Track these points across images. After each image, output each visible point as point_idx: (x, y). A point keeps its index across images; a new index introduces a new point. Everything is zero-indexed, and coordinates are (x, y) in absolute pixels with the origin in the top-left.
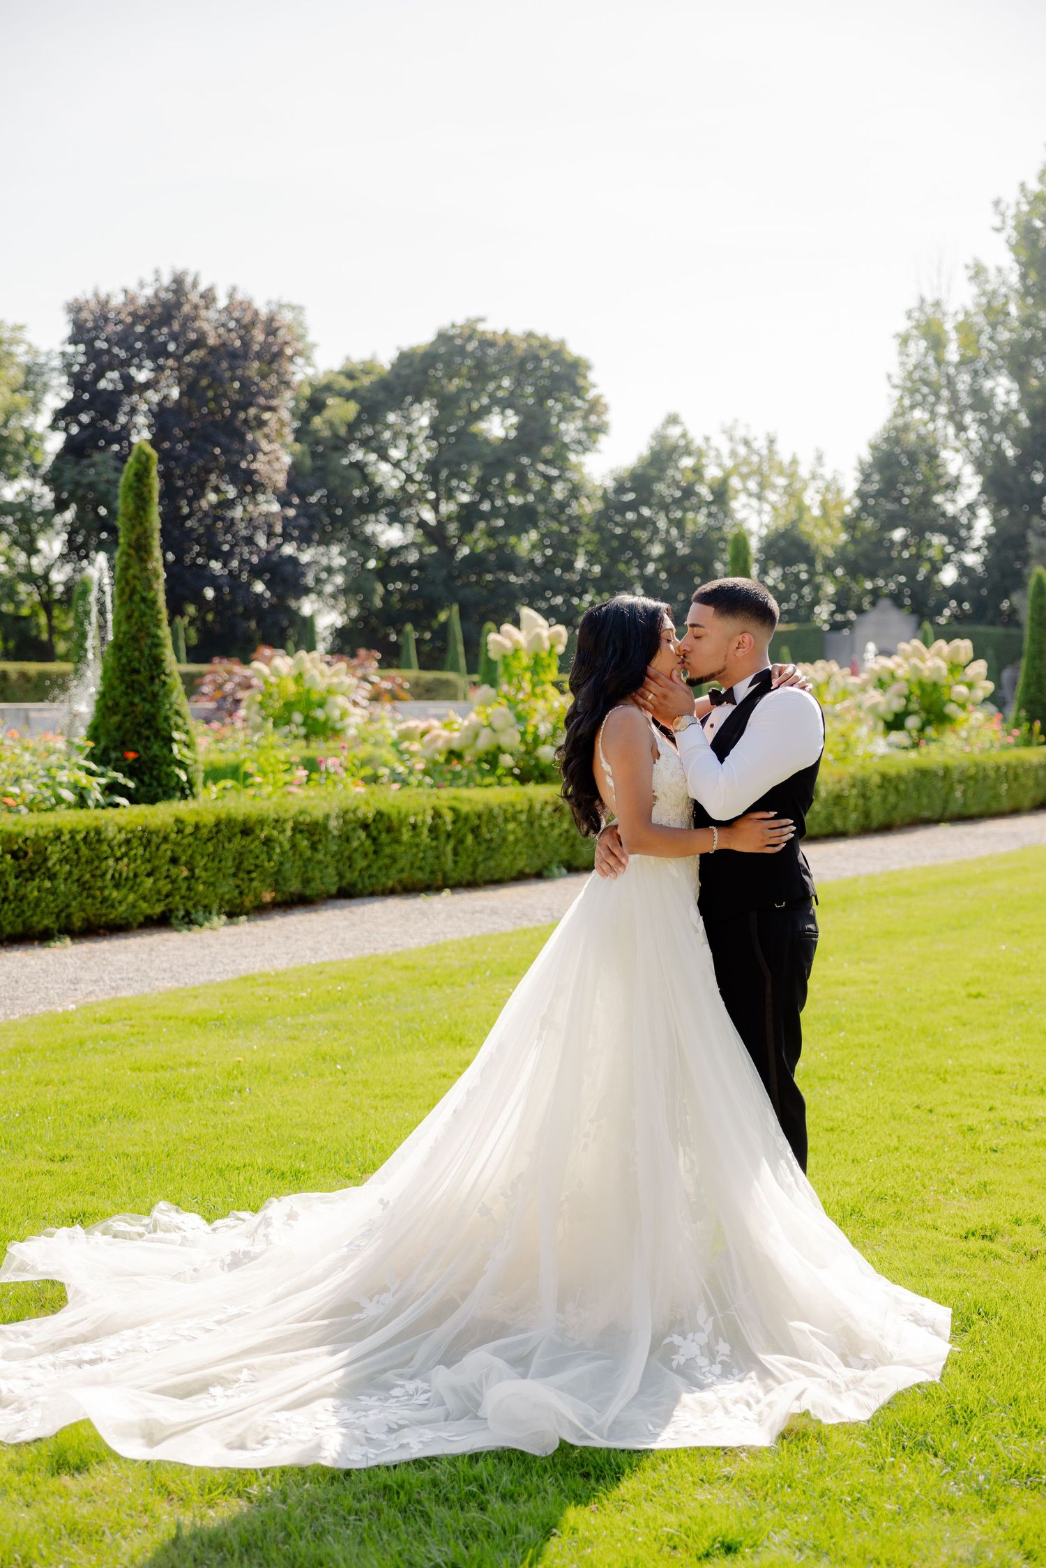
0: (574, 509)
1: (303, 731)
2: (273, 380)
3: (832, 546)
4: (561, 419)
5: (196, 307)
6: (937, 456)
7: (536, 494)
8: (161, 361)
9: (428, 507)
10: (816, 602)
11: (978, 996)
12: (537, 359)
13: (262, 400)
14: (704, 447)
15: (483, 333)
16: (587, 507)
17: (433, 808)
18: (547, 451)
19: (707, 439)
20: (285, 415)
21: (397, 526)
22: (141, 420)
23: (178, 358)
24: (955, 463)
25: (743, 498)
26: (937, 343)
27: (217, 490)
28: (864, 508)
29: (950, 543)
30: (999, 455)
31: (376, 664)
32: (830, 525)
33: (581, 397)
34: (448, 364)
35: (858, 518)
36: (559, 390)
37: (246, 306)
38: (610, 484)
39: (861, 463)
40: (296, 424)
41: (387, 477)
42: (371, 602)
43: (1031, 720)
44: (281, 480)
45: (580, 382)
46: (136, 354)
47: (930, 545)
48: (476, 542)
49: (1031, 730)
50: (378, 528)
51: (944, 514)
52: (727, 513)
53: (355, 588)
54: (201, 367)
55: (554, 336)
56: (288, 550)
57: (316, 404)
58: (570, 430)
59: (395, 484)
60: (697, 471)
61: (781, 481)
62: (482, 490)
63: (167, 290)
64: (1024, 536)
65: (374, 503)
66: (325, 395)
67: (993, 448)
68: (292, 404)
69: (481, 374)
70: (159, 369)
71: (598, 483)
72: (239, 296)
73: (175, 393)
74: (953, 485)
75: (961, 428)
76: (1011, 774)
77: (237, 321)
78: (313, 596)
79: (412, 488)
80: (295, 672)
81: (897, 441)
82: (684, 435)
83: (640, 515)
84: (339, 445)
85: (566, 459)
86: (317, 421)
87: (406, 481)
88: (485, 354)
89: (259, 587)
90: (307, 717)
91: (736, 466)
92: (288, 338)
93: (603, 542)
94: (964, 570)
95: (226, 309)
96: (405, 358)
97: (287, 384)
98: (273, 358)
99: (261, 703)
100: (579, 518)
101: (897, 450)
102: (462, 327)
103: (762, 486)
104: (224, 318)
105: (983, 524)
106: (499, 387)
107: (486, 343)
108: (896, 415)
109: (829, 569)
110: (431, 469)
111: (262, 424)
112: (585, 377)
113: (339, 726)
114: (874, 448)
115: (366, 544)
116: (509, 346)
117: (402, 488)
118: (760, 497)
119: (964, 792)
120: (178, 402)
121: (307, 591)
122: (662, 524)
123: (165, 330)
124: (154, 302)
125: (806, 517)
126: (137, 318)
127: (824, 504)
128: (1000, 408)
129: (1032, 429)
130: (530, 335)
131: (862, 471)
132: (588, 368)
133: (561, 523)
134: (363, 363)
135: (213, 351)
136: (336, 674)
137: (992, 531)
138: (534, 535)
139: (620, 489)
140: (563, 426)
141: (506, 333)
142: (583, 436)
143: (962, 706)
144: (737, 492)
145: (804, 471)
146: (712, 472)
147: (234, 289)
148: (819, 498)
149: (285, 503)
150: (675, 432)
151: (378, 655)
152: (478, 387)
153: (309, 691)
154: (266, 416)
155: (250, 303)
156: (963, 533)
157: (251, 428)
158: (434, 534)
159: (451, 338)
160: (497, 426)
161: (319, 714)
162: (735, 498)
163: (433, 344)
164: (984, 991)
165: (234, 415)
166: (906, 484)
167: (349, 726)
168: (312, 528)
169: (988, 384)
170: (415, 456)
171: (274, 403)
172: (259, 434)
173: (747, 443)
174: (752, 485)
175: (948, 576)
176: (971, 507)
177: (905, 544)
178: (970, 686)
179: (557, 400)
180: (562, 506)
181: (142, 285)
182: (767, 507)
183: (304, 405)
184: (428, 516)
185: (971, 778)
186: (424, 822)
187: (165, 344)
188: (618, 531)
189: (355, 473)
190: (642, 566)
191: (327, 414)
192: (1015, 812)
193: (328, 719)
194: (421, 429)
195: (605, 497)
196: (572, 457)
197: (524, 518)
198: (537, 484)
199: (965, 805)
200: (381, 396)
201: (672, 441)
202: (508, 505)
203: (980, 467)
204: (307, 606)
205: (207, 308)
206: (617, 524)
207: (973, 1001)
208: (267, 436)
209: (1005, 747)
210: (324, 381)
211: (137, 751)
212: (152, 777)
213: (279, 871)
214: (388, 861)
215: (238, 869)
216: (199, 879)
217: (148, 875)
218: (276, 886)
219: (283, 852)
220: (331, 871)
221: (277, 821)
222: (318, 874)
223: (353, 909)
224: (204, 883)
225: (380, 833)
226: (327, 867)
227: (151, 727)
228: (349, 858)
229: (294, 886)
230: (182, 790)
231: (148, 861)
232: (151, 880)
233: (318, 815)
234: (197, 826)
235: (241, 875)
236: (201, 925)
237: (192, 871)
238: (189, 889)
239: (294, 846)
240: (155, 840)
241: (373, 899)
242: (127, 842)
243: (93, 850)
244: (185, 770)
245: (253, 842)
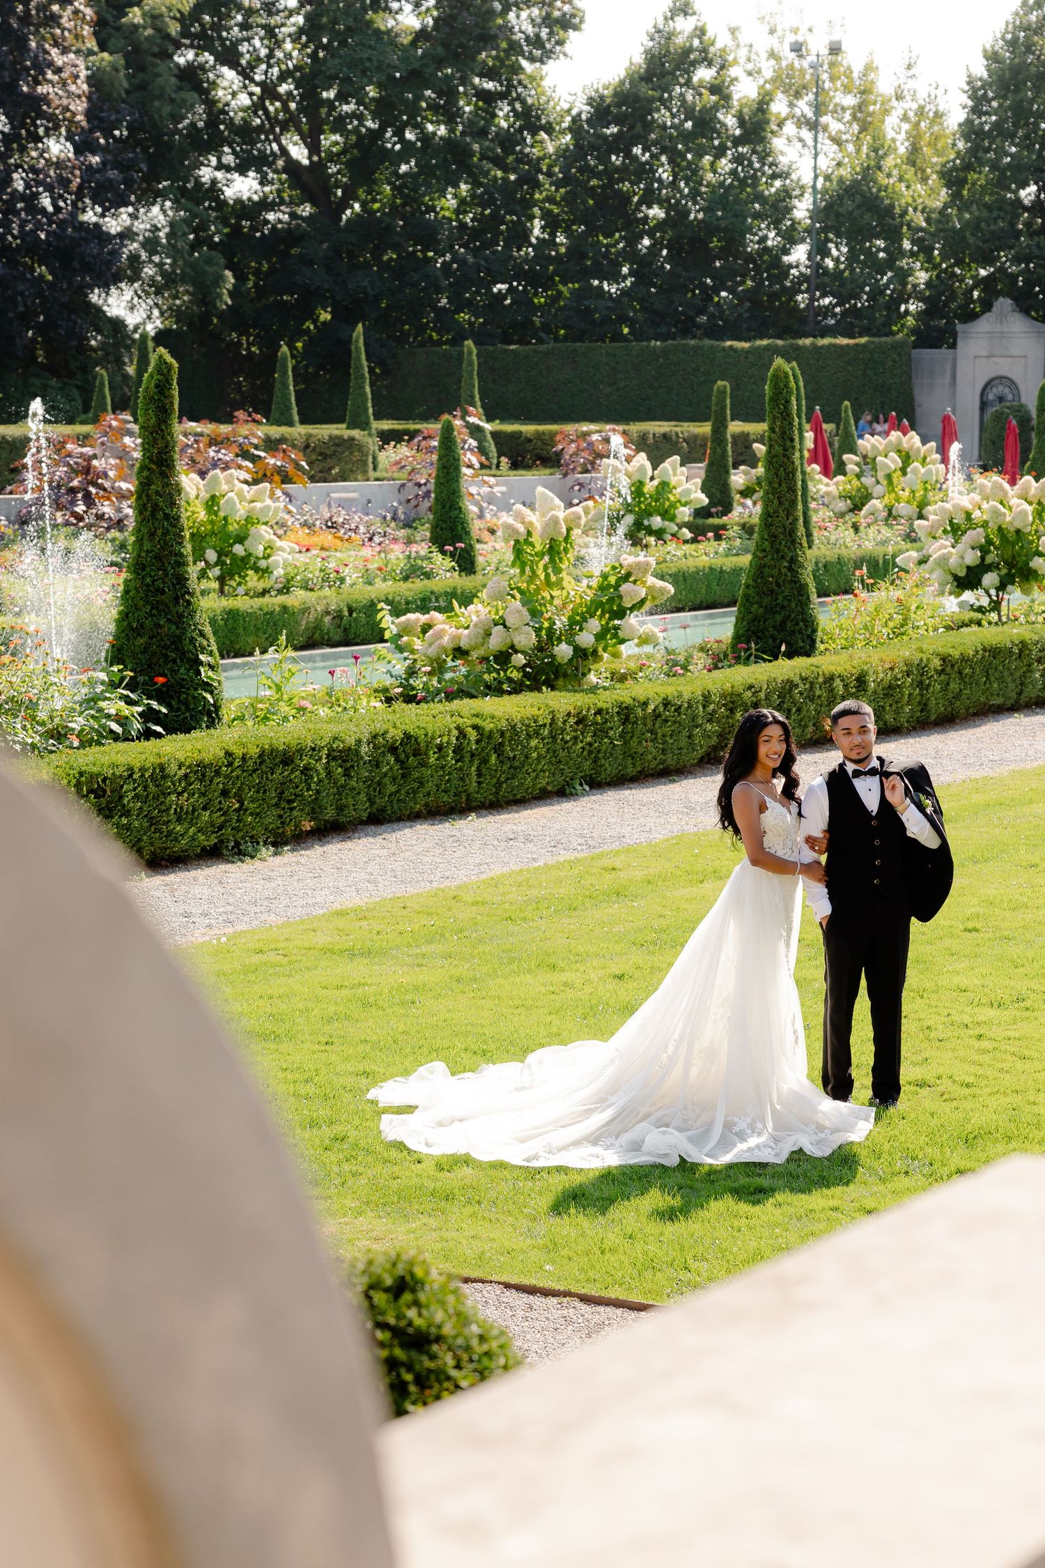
211: (164, 675)
212: (180, 701)
213: (316, 799)
214: (416, 785)
215: (280, 799)
216: (246, 810)
217: (205, 809)
218: (313, 815)
219: (320, 781)
220: (363, 797)
221: (313, 749)
222: (351, 801)
223: (385, 835)
224: (251, 814)
225: (407, 757)
226: (359, 793)
227: (177, 649)
228: (379, 783)
229: (330, 814)
230: (209, 715)
231: (204, 794)
232: (208, 813)
233: (351, 741)
234: (244, 758)
235: (284, 804)
236: (252, 857)
237: (241, 802)
238: (238, 821)
239: (329, 774)
240: (209, 774)
241: (402, 824)
242: (186, 776)
243: (157, 786)
244: (211, 693)
245: (292, 772)
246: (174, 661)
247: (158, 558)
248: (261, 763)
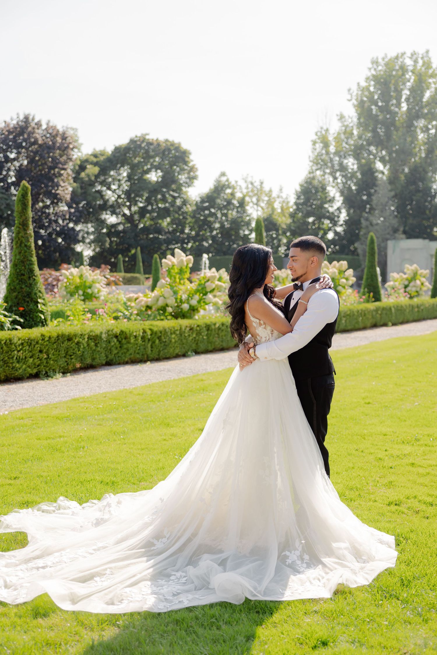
0: (185, 209)
1: (82, 298)
2: (65, 158)
3: (286, 224)
4: (179, 174)
5: (34, 128)
6: (325, 189)
7: (169, 203)
8: (20, 150)
9: (126, 208)
10: (279, 246)
11: (369, 403)
12: (169, 150)
13: (60, 166)
14: (235, 185)
15: (148, 139)
16: (189, 208)
17: (143, 329)
18: (174, 186)
19: (236, 182)
20: (69, 171)
21: (114, 216)
22: (12, 173)
23: (27, 149)
24: (333, 192)
25: (251, 204)
26: (326, 145)
27: (43, 201)
28: (298, 209)
29: (331, 223)
30: (350, 188)
31: (108, 271)
32: (285, 216)
33: (186, 165)
34: (134, 152)
35: (295, 213)
36: (178, 163)
37: (54, 128)
38: (198, 199)
39: (296, 191)
40: (74, 176)
41: (110, 196)
42: (105, 245)
43: (369, 292)
44: (68, 197)
45: (187, 159)
46: (9, 147)
47: (323, 224)
48: (146, 222)
49: (369, 296)
50: (107, 216)
51: (328, 212)
52: (244, 211)
53: (98, 240)
54: (36, 153)
55: (176, 141)
56: (71, 225)
57: (82, 167)
58: (183, 178)
59: (113, 199)
60: (233, 194)
61: (266, 198)
62: (148, 201)
63: (22, 121)
64: (360, 220)
65: (105, 207)
66: (86, 164)
67: (347, 186)
68: (72, 167)
69: (147, 157)
70: (19, 153)
71: (194, 199)
72: (51, 124)
73: (25, 162)
74: (332, 200)
75: (335, 178)
76: (363, 313)
77: (50, 134)
78: (81, 244)
79: (120, 201)
80: (79, 274)
81: (311, 183)
82: (227, 180)
83: (210, 212)
84: (92, 184)
85: (181, 190)
86: (83, 175)
87: (118, 198)
88: (149, 148)
89: (60, 240)
90: (84, 292)
91: (248, 193)
92: (71, 141)
93: (196, 222)
94: (336, 233)
95: (46, 129)
96: (117, 149)
97: (71, 159)
98: (65, 149)
99: (66, 287)
100: (186, 213)
101: (310, 187)
102: (140, 137)
103: (258, 200)
104: (45, 133)
105: (343, 216)
106: (154, 161)
107: (150, 144)
108: (310, 173)
109: (284, 233)
110: (128, 193)
111: (61, 175)
112: (188, 157)
113: (97, 295)
114: (301, 186)
115: (102, 223)
116: (159, 145)
117: (116, 201)
118: (257, 204)
119: (346, 321)
120: (27, 166)
121: (79, 242)
122: (219, 215)
123: (21, 138)
124: (17, 126)
125: (275, 213)
126: (10, 132)
127: (282, 208)
128: (350, 170)
129: (362, 179)
130: (167, 141)
131: (297, 195)
132: (190, 153)
133: (179, 215)
134: (100, 151)
135: (40, 146)
136: (96, 275)
137: (347, 218)
138: (169, 219)
139: (203, 201)
140: (180, 177)
141: (157, 140)
142: (188, 180)
143: (344, 287)
144: (248, 203)
145: (274, 195)
146: (239, 195)
147: (49, 121)
148: (280, 205)
149: (70, 207)
150: (224, 179)
151: (110, 267)
152: (146, 161)
153: (85, 282)
154: (62, 172)
155: (55, 127)
156: (336, 219)
157: (56, 177)
158: (129, 219)
159: (136, 142)
160: (154, 177)
161: (89, 291)
162: (247, 205)
163: (128, 144)
164: (371, 401)
165: (49, 172)
166: (314, 200)
167: (101, 296)
168: (81, 216)
169: (345, 161)
170: (121, 188)
171: (65, 167)
172: (60, 179)
173: (252, 184)
174: (254, 199)
175: (330, 236)
176: (339, 209)
177: (313, 223)
178: (347, 279)
179: (177, 166)
180: (180, 208)
181: (12, 119)
182: (260, 209)
183: (77, 168)
184: (127, 212)
185: (348, 315)
186: (139, 335)
187: (21, 143)
188: (202, 218)
189: (98, 195)
190: (211, 231)
191: (87, 171)
192: (364, 328)
193: (93, 293)
194: (124, 177)
195: (196, 204)
196: (184, 189)
197: (164, 213)
198: (170, 199)
199: (346, 326)
200: (108, 164)
201: (223, 183)
202: (159, 208)
203: (342, 193)
204: (79, 248)
205: (38, 129)
206: (201, 215)
207: (367, 405)
208: (63, 180)
209: (360, 303)
210: (85, 158)
211: (23, 307)
212: (30, 317)
213: (83, 355)
214: (125, 351)
215: (66, 354)
216: (51, 358)
217: (30, 357)
218: (81, 361)
219: (84, 348)
220: (103, 355)
221: (82, 335)
222: (98, 356)
223: (113, 370)
224: (53, 360)
225: (122, 339)
226: (101, 353)
227: (29, 297)
228: (110, 349)
229: (89, 361)
230: (42, 323)
231: (31, 352)
232: (32, 359)
233: (98, 332)
234: (50, 338)
235: (68, 357)
236: (52, 378)
237: (48, 355)
238: (47, 363)
239: (88, 345)
240: (33, 343)
241: (120, 366)
242: (22, 344)
243: (8, 347)
244: (43, 314)
245: (72, 343)
246: (28, 302)
247: (23, 262)
248: (58, 340)
